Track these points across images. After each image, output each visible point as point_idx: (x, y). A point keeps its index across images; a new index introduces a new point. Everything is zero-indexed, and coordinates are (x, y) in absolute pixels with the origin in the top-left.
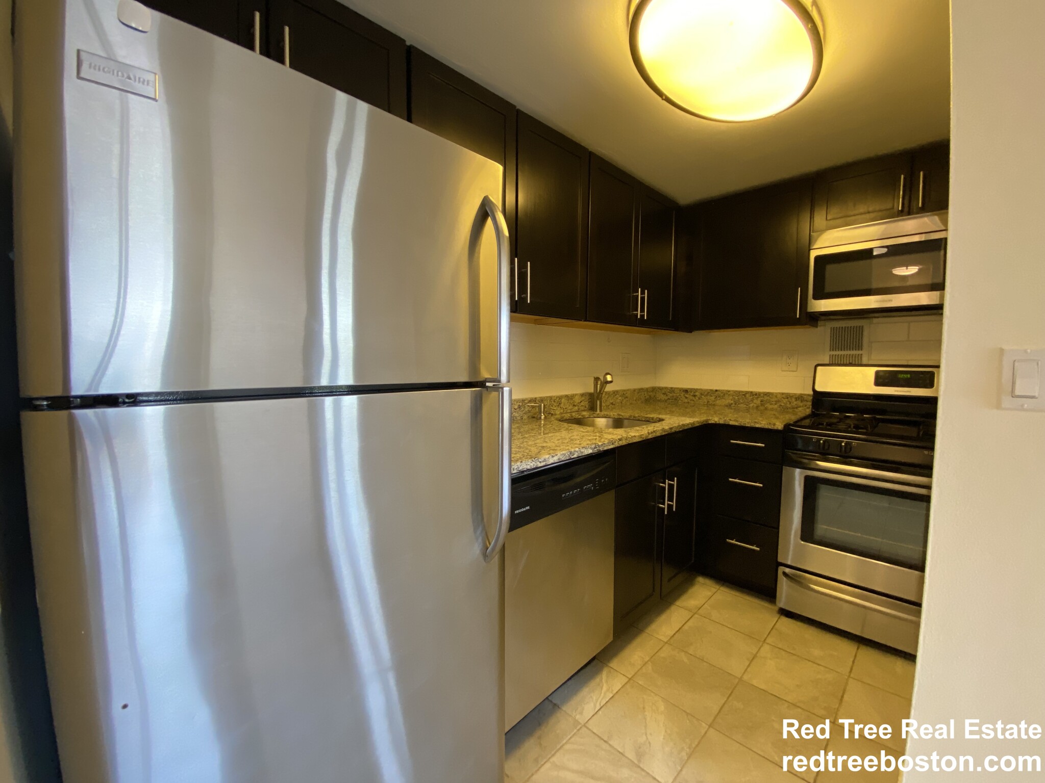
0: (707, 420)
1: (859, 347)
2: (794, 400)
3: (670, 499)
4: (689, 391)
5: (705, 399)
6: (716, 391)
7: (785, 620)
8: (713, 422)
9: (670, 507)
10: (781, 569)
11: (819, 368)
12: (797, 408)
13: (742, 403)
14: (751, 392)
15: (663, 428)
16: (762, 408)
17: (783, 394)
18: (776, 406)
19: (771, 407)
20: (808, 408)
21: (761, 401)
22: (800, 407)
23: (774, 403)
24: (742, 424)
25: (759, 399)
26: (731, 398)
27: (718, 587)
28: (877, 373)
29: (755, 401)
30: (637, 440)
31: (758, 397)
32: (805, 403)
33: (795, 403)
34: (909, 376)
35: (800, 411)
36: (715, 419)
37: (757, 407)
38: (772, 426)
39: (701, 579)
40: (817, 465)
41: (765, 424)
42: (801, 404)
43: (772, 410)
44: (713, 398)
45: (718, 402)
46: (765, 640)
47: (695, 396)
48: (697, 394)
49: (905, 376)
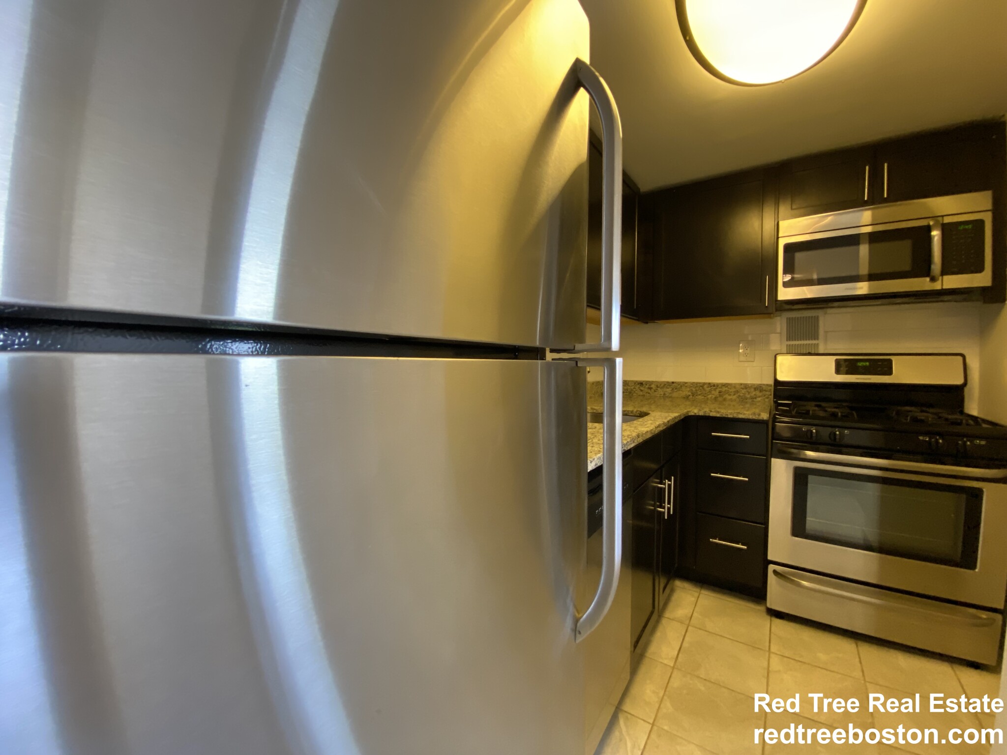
0: (688, 412)
1: (816, 337)
2: (752, 390)
3: (669, 503)
4: (644, 383)
5: (660, 392)
6: (673, 383)
7: (777, 622)
8: (693, 414)
9: (669, 509)
10: (771, 567)
11: (779, 357)
12: (756, 398)
13: (699, 395)
14: (709, 384)
15: (664, 422)
16: (720, 399)
17: (741, 384)
18: (734, 397)
19: (730, 397)
20: (767, 398)
21: (720, 392)
22: (759, 397)
23: (733, 393)
24: (724, 416)
25: (718, 390)
26: (688, 389)
27: (698, 590)
28: (837, 361)
29: (713, 392)
30: (649, 436)
31: (717, 388)
32: (764, 392)
33: (754, 393)
34: (868, 364)
35: (759, 401)
36: (695, 411)
37: (716, 398)
38: (757, 416)
41: (749, 415)
42: (760, 394)
43: (731, 400)
44: (669, 390)
45: (675, 395)
46: (769, 649)
47: (650, 388)
48: (653, 386)
49: (864, 364)
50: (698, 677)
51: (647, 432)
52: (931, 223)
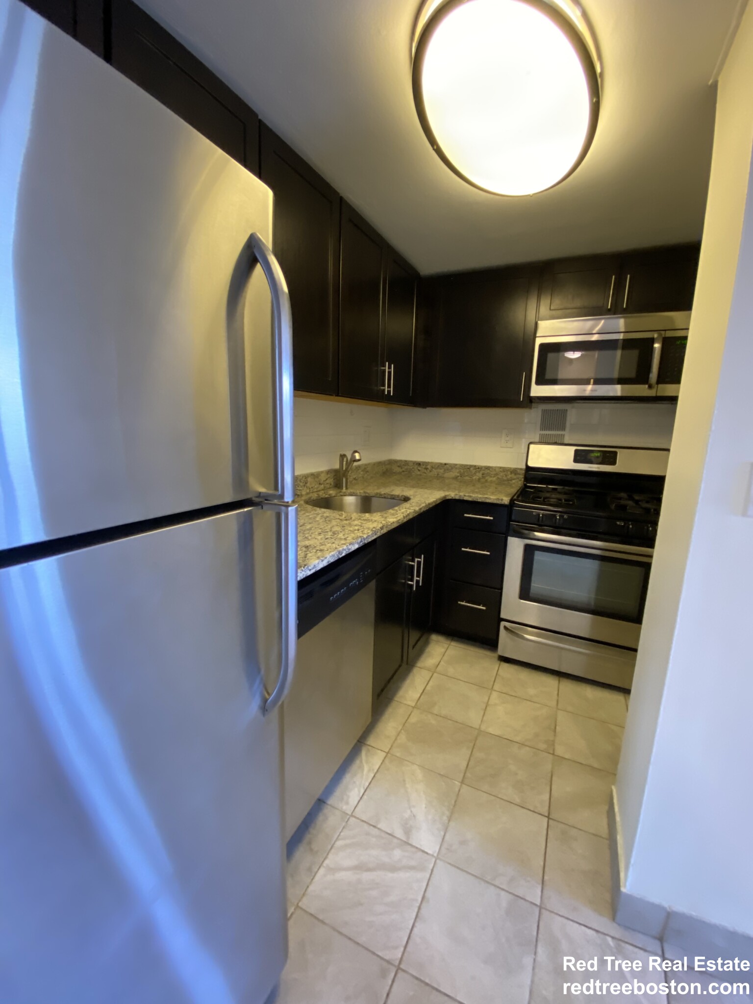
0: (446, 496)
1: (564, 428)
2: (509, 473)
3: (418, 576)
4: (421, 464)
5: (435, 472)
6: (445, 464)
7: (505, 665)
8: (450, 498)
9: (418, 582)
10: (503, 624)
11: (532, 446)
12: (511, 480)
13: (467, 476)
14: (475, 466)
15: (415, 510)
16: (483, 480)
17: (501, 468)
18: (494, 479)
19: (491, 479)
20: (520, 480)
21: (483, 474)
22: (514, 479)
23: (493, 475)
24: (475, 500)
25: (481, 472)
26: (458, 471)
27: (448, 642)
28: (576, 451)
29: (477, 474)
30: (395, 525)
31: (480, 471)
32: (518, 476)
33: (510, 476)
34: (599, 454)
35: (514, 483)
36: (452, 494)
37: (479, 479)
38: (500, 501)
39: (434, 637)
40: (535, 535)
41: (494, 499)
42: (515, 477)
43: (491, 482)
44: (442, 471)
45: (446, 475)
46: (493, 687)
47: (427, 469)
48: (429, 467)
49: (595, 454)
50: (432, 713)
51: (393, 522)
52: (656, 336)
